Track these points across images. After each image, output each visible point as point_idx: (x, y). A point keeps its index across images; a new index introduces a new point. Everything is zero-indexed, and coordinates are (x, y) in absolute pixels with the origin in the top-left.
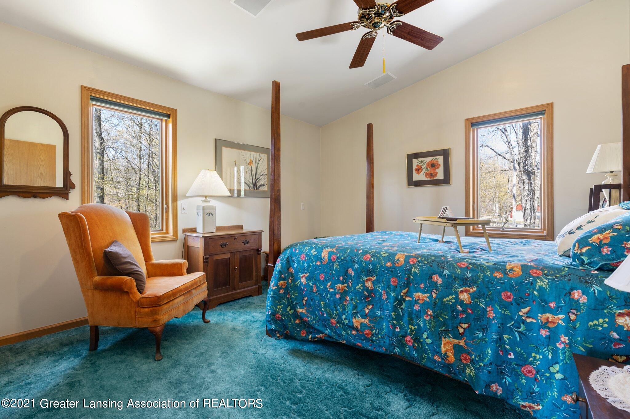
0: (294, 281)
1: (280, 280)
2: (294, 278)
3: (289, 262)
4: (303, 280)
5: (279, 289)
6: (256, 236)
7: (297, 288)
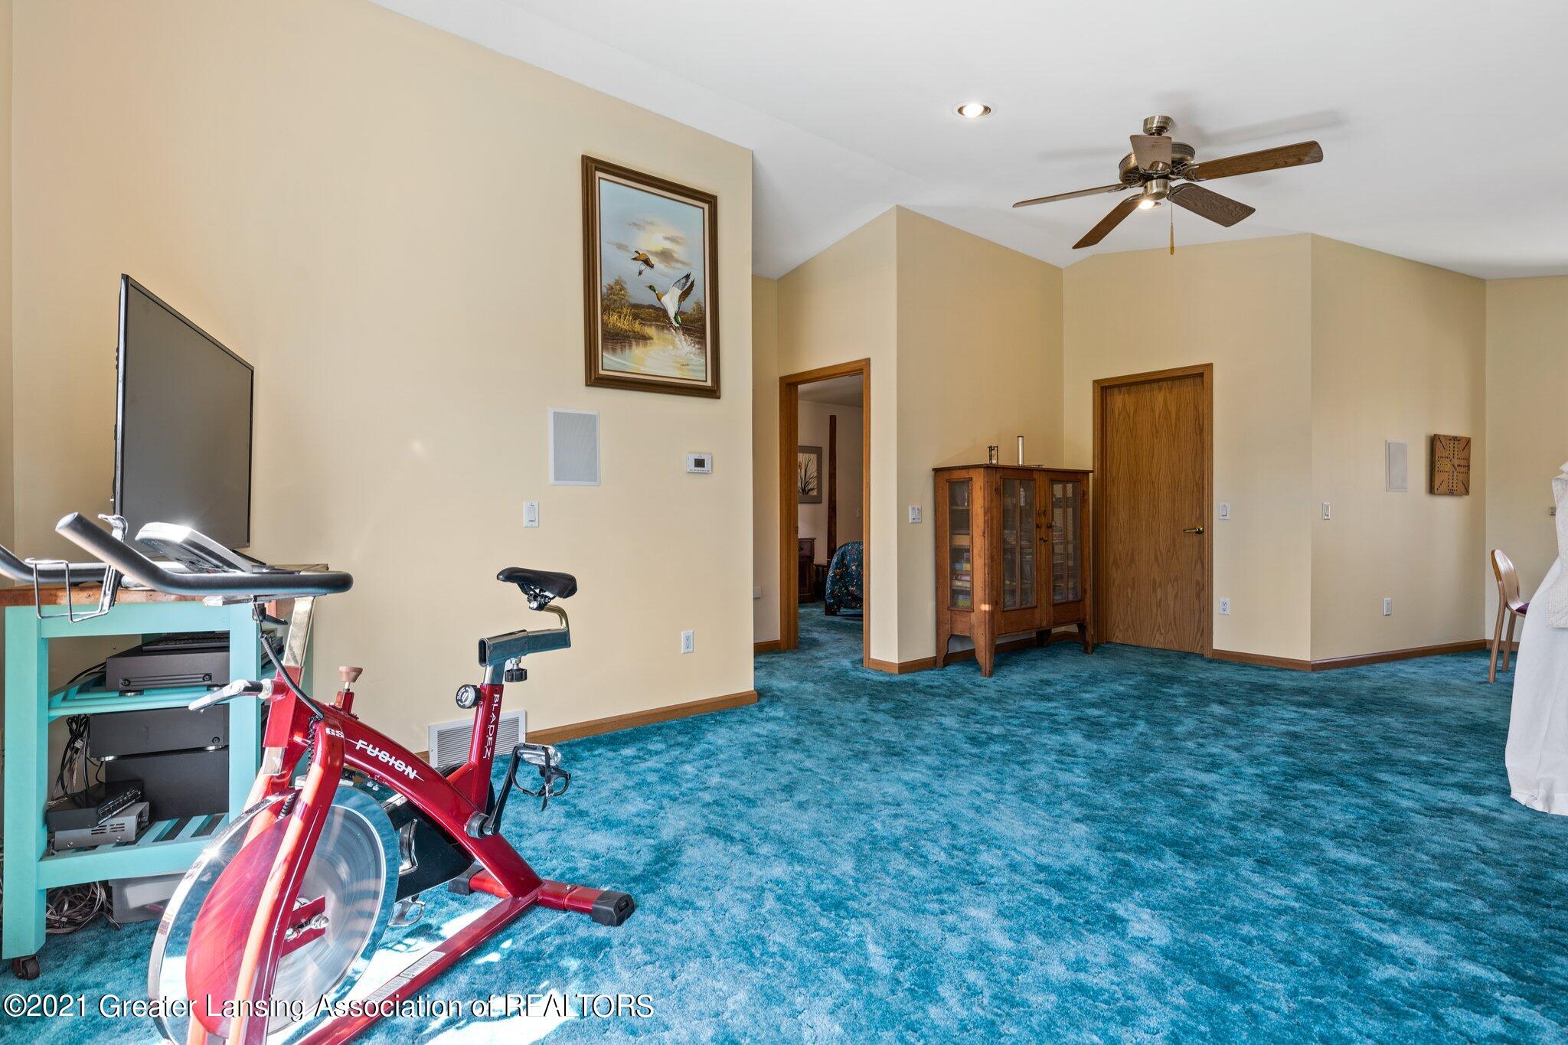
0: (847, 569)
1: (836, 569)
2: (847, 567)
3: (843, 556)
4: (854, 568)
5: (835, 575)
6: (809, 545)
7: (849, 574)
